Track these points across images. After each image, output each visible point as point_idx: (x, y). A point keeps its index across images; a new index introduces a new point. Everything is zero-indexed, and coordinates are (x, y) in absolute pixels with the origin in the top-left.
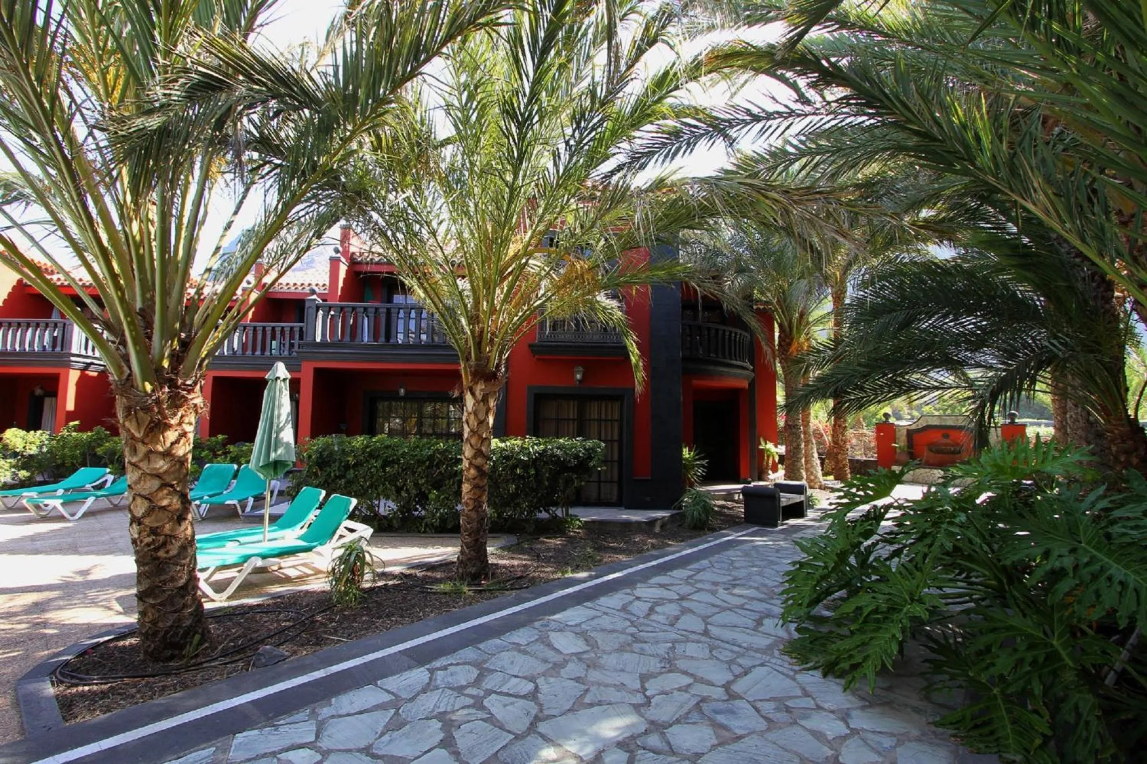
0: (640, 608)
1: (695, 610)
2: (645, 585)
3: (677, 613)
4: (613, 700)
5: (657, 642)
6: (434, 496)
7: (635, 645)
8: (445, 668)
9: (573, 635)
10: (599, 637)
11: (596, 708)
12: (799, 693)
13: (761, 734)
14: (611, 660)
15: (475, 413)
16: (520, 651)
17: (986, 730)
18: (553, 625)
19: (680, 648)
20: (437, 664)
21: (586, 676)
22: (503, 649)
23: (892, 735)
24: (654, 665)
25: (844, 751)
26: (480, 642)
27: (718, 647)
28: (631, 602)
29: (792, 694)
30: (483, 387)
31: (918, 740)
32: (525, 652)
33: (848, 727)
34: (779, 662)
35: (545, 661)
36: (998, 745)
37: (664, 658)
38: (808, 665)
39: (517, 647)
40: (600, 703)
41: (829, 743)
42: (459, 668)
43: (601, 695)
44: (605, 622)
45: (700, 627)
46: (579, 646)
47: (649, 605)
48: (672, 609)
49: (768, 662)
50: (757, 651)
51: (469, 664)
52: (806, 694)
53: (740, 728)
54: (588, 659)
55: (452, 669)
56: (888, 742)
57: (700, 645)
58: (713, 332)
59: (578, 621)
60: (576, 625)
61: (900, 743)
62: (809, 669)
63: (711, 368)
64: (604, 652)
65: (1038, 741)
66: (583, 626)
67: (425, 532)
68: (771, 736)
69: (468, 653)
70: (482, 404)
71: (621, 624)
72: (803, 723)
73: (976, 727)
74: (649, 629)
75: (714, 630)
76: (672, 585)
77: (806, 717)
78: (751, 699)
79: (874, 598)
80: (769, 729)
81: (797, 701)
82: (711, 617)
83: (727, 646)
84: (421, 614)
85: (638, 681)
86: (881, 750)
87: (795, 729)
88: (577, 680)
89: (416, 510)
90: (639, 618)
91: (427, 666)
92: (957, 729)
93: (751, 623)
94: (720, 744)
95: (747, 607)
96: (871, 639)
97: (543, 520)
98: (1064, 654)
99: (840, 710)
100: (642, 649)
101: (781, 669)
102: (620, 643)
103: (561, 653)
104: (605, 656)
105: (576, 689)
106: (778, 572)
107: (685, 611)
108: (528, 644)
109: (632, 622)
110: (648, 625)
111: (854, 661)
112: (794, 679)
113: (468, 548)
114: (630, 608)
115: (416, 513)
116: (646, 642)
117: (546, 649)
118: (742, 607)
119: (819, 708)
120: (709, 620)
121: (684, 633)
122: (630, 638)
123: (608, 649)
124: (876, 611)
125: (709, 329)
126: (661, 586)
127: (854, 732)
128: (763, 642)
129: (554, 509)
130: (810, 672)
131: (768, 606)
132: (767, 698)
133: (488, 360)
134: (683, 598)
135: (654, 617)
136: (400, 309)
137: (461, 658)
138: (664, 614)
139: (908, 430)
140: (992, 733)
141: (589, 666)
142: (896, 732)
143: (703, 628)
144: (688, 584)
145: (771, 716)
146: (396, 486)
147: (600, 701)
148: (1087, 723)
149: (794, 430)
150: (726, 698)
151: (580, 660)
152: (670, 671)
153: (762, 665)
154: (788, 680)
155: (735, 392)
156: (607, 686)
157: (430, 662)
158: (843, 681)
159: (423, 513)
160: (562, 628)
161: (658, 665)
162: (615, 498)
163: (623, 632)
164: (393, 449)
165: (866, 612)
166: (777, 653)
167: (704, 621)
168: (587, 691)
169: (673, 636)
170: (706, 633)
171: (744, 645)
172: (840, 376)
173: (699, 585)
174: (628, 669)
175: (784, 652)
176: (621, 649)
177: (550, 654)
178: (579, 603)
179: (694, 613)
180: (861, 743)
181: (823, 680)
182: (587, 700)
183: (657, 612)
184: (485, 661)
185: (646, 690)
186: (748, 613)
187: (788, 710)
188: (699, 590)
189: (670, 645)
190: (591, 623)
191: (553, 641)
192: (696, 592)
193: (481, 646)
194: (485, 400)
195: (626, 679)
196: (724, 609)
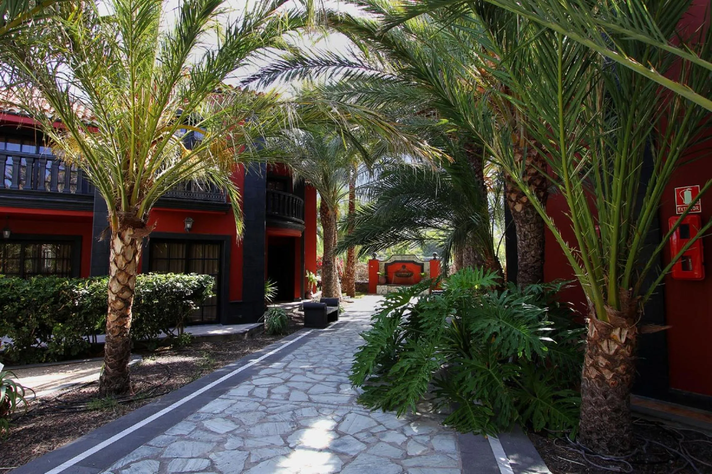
0: (261, 393)
1: (298, 388)
2: (257, 377)
3: (287, 391)
4: (270, 456)
5: (282, 413)
6: (59, 329)
7: (269, 417)
8: (127, 466)
9: (222, 420)
10: (242, 417)
11: (260, 465)
12: (376, 424)
13: (365, 452)
14: (257, 430)
15: (124, 255)
16: (186, 440)
17: (464, 421)
18: (203, 416)
19: (298, 412)
20: (119, 465)
21: (245, 445)
22: (172, 441)
23: (426, 435)
24: (288, 427)
25: (408, 449)
26: (149, 440)
27: (321, 408)
28: (254, 390)
29: (372, 426)
30: (132, 233)
31: (438, 434)
32: (190, 439)
33: (406, 436)
34: (358, 409)
35: (210, 442)
36: (471, 427)
37: (291, 422)
38: (375, 407)
39: (182, 437)
40: (262, 460)
41: (399, 447)
42: (140, 464)
43: (261, 455)
44: (242, 406)
45: (305, 397)
46: (231, 426)
47: (267, 389)
48: (283, 389)
49: (352, 410)
50: (343, 405)
51: (148, 458)
52: (380, 424)
53: (353, 451)
54: (240, 433)
55: (133, 465)
56: (426, 439)
57: (310, 408)
58: (282, 197)
59: (221, 409)
60: (221, 412)
61: (432, 438)
62: (375, 409)
63: (280, 222)
64: (250, 426)
65: (488, 420)
66: (226, 412)
67: (46, 362)
68: (371, 451)
69: (143, 450)
70: (130, 247)
71: (253, 406)
72: (384, 440)
73: (460, 420)
74: (273, 405)
75: (314, 398)
76: (275, 374)
77: (384, 436)
78: (351, 434)
79: (409, 361)
80: (368, 448)
81: (376, 428)
82: (309, 390)
83: (326, 406)
84: (80, 430)
85: (281, 440)
86: (424, 443)
87: (381, 444)
88: (239, 449)
89: (36, 342)
90: (263, 399)
91: (110, 469)
92: (453, 424)
93: (334, 390)
94: (346, 464)
95: (327, 380)
96: (410, 384)
97: (162, 339)
98: (494, 375)
99: (399, 428)
100: (274, 419)
101: (361, 413)
102: (258, 418)
103: (218, 434)
104: (251, 429)
105: (243, 456)
106: (336, 356)
107: (291, 389)
108: (190, 433)
109: (260, 403)
110: (271, 403)
111: (401, 399)
112: (370, 417)
113: (111, 368)
114: (254, 393)
115: (36, 345)
116: (275, 414)
117: (206, 434)
118: (324, 380)
119: (388, 429)
120: (309, 392)
121: (297, 403)
122: (263, 413)
123: (251, 423)
124: (411, 368)
125: (279, 195)
126: (269, 375)
127: (410, 438)
128: (345, 399)
129: (171, 330)
130: (376, 411)
131: (339, 377)
132: (360, 430)
133: (137, 211)
134: (287, 381)
135: (273, 397)
136: (7, 156)
137: (137, 456)
138: (279, 394)
139: (386, 264)
140: (467, 422)
141: (243, 438)
142: (428, 433)
143: (307, 397)
144: (285, 371)
145: (366, 440)
146: (15, 322)
147: (262, 459)
148: (505, 406)
149: (328, 265)
150: (338, 436)
151: (235, 435)
152: (298, 429)
153: (350, 413)
154: (367, 418)
155: (292, 240)
156: (261, 447)
157: (110, 466)
158: (395, 412)
159: (44, 344)
160: (212, 416)
161: (290, 427)
162: (214, 318)
163: (257, 410)
164: (12, 288)
165: (406, 369)
166: (355, 404)
167: (306, 393)
168: (250, 454)
169: (290, 406)
170: (310, 400)
171: (335, 403)
172: (367, 231)
173: (293, 371)
174: (271, 433)
175: (358, 403)
176: (261, 421)
177: (211, 436)
178: (215, 397)
179: (297, 389)
180: (414, 442)
181: (384, 414)
182: (252, 460)
183: (273, 393)
184: (161, 454)
185: (289, 444)
186: (329, 383)
187: (373, 435)
188: (294, 374)
189: (291, 412)
190: (230, 409)
191: (208, 427)
192: (293, 376)
193: (151, 443)
194: (133, 243)
195: (271, 440)
196: (314, 384)
